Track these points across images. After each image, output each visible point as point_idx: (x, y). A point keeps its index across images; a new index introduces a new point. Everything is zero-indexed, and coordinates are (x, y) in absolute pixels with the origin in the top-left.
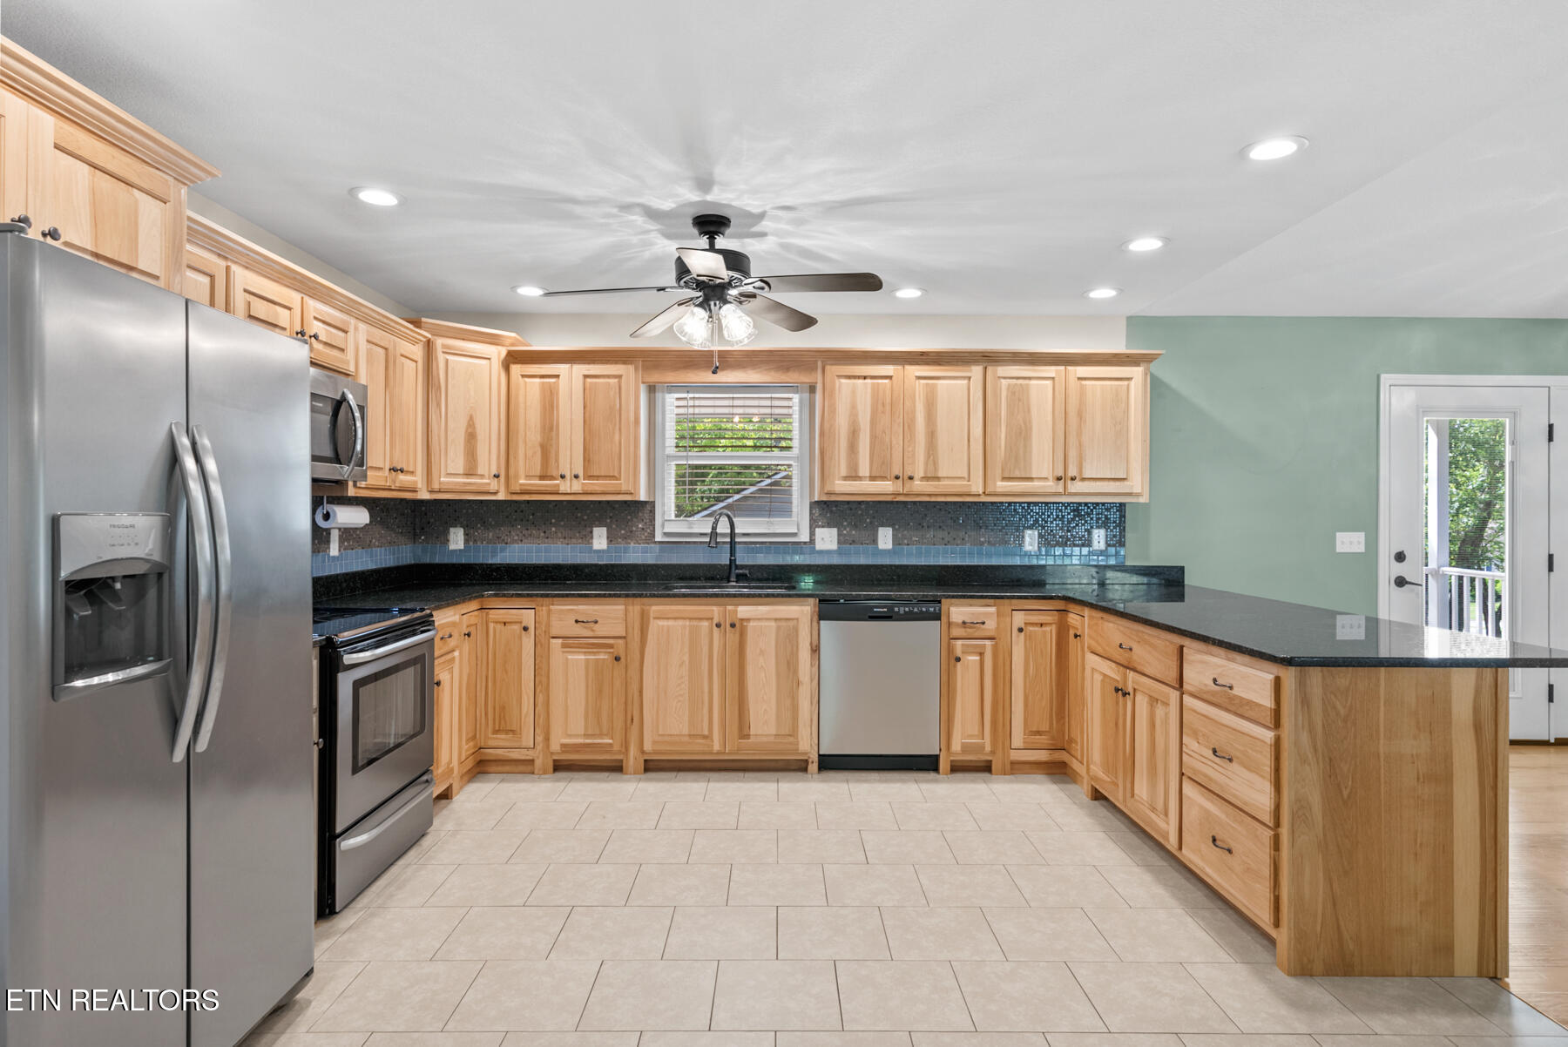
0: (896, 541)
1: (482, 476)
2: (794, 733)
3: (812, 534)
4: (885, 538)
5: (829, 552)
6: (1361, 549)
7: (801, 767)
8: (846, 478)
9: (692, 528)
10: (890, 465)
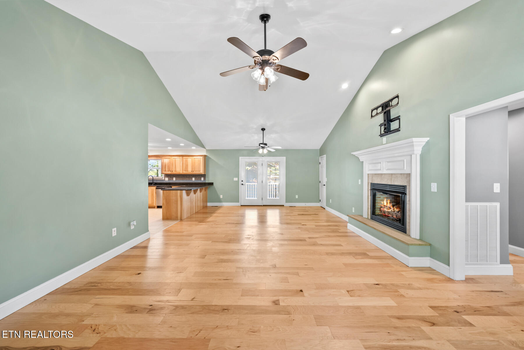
0: (176, 179)
2: (153, 203)
3: (165, 178)
4: (174, 179)
5: (167, 181)
6: (237, 180)
7: (154, 207)
8: (165, 171)
10: (170, 170)
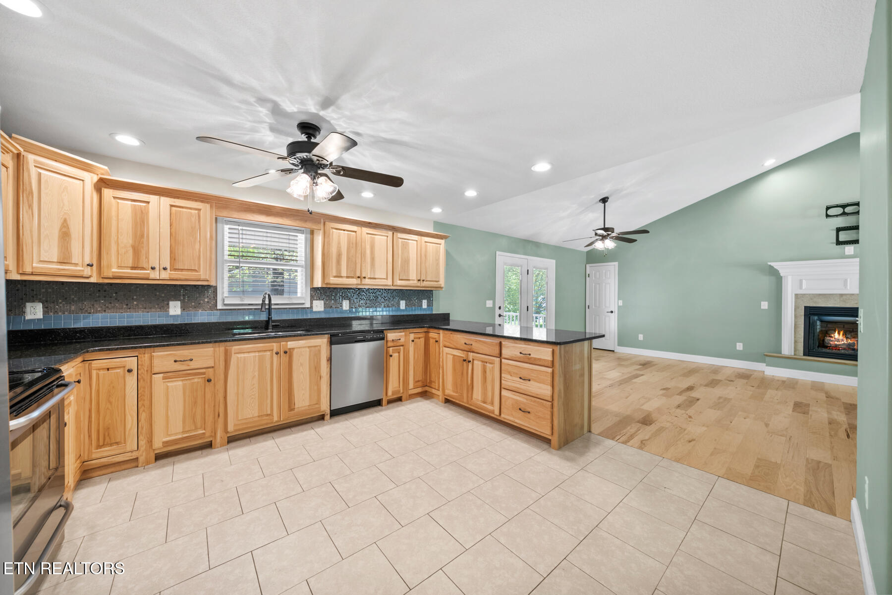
0: (350, 306)
1: (76, 265)
2: (318, 402)
3: (311, 303)
4: (346, 305)
5: (319, 312)
6: (492, 306)
7: (322, 418)
8: (335, 277)
9: (243, 301)
10: (355, 272)
